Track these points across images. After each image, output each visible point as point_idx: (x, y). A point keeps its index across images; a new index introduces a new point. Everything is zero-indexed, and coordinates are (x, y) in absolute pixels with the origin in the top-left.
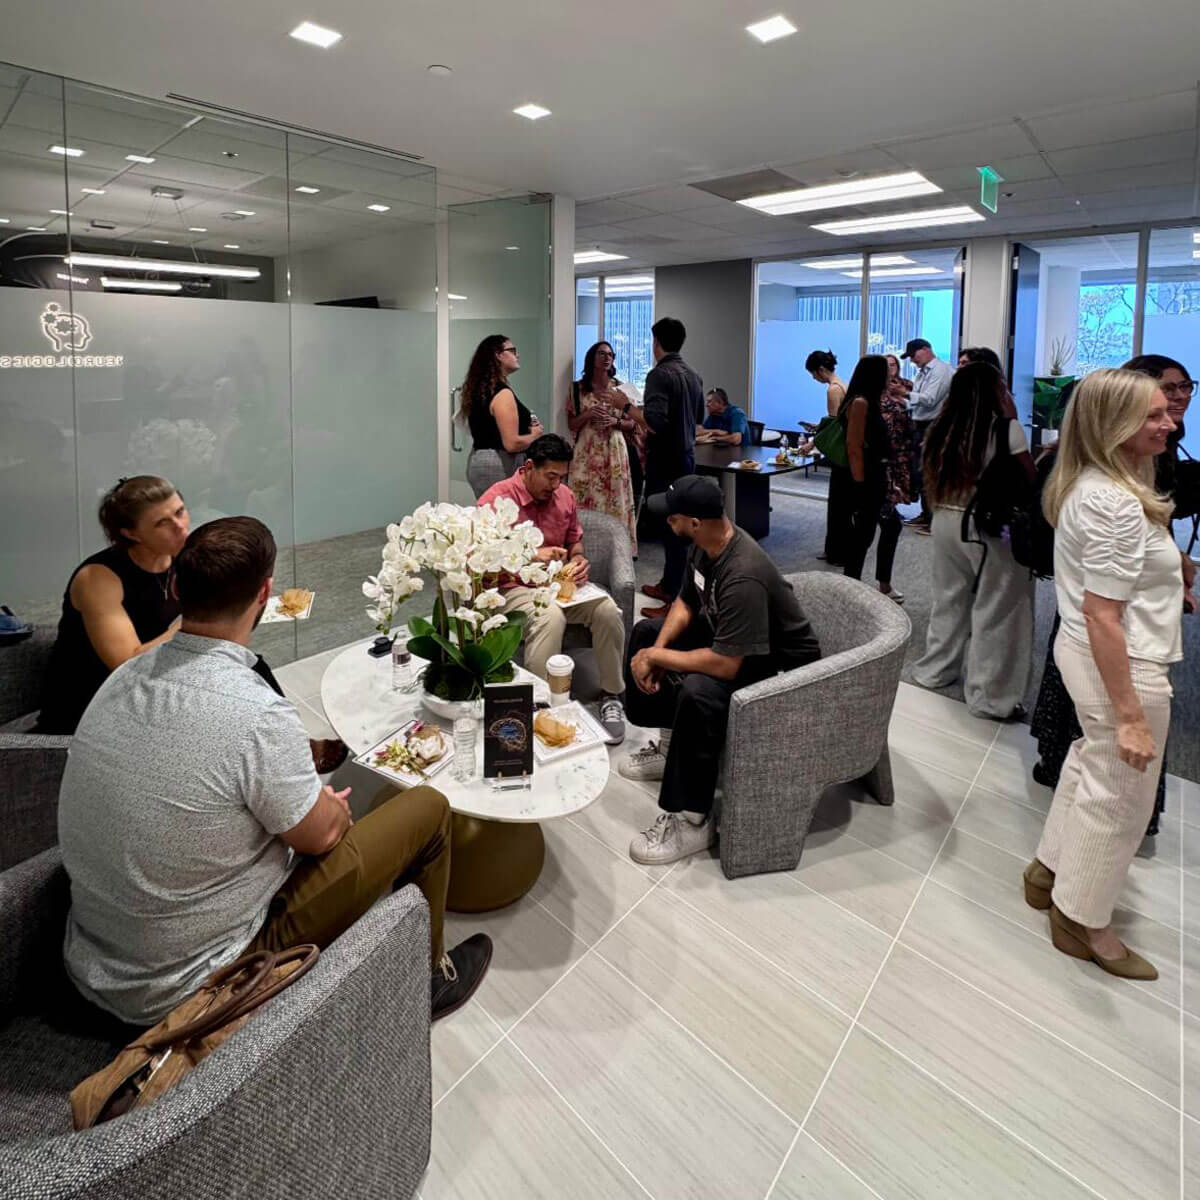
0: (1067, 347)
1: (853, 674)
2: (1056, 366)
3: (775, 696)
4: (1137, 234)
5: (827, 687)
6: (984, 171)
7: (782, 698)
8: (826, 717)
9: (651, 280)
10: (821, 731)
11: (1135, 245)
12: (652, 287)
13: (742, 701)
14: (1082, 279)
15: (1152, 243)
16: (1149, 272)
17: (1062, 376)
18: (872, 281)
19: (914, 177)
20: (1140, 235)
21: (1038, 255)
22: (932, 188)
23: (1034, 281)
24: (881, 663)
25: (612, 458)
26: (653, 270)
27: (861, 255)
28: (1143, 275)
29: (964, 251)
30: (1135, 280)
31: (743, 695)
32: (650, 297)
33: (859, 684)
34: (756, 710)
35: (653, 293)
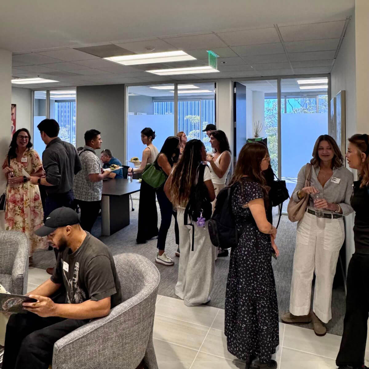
0: (260, 125)
1: (125, 315)
2: (256, 134)
3: (79, 339)
4: (276, 80)
5: (111, 326)
6: (210, 52)
7: (83, 339)
8: (110, 343)
9: (74, 92)
10: (107, 352)
11: (276, 84)
12: (75, 96)
13: (58, 347)
14: (265, 96)
15: (282, 83)
16: (282, 94)
17: (259, 137)
18: (179, 95)
19: (181, 52)
20: (278, 81)
21: (245, 87)
22: (191, 58)
23: (244, 96)
24: (140, 305)
25: (24, 195)
26: (76, 88)
27: (173, 84)
28: (279, 95)
29: (215, 84)
30: (277, 97)
31: (60, 343)
32: (73, 101)
33: (129, 320)
34: (68, 350)
35: (76, 99)
